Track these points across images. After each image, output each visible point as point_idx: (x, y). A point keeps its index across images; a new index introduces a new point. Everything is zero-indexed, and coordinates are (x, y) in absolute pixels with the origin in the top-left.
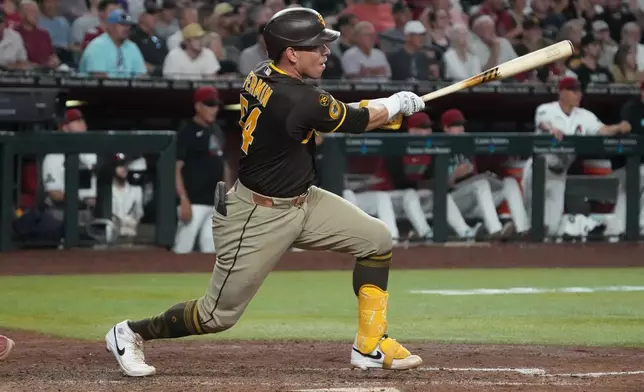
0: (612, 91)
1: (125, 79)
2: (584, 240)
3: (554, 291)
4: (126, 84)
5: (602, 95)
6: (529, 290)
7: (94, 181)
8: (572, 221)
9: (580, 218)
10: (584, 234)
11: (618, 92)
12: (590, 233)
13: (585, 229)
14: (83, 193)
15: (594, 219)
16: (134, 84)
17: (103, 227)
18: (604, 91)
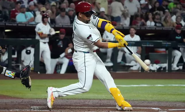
0: (164, 29)
1: (25, 24)
2: (156, 71)
3: (152, 86)
4: (25, 25)
5: (160, 30)
6: (146, 85)
7: (16, 53)
8: (152, 66)
9: (155, 65)
10: (156, 69)
11: (165, 29)
12: (158, 69)
13: (156, 68)
14: (13, 56)
15: (159, 65)
16: (27, 25)
17: (19, 66)
18: (161, 29)
